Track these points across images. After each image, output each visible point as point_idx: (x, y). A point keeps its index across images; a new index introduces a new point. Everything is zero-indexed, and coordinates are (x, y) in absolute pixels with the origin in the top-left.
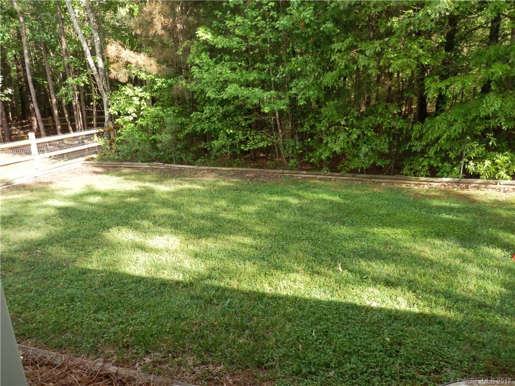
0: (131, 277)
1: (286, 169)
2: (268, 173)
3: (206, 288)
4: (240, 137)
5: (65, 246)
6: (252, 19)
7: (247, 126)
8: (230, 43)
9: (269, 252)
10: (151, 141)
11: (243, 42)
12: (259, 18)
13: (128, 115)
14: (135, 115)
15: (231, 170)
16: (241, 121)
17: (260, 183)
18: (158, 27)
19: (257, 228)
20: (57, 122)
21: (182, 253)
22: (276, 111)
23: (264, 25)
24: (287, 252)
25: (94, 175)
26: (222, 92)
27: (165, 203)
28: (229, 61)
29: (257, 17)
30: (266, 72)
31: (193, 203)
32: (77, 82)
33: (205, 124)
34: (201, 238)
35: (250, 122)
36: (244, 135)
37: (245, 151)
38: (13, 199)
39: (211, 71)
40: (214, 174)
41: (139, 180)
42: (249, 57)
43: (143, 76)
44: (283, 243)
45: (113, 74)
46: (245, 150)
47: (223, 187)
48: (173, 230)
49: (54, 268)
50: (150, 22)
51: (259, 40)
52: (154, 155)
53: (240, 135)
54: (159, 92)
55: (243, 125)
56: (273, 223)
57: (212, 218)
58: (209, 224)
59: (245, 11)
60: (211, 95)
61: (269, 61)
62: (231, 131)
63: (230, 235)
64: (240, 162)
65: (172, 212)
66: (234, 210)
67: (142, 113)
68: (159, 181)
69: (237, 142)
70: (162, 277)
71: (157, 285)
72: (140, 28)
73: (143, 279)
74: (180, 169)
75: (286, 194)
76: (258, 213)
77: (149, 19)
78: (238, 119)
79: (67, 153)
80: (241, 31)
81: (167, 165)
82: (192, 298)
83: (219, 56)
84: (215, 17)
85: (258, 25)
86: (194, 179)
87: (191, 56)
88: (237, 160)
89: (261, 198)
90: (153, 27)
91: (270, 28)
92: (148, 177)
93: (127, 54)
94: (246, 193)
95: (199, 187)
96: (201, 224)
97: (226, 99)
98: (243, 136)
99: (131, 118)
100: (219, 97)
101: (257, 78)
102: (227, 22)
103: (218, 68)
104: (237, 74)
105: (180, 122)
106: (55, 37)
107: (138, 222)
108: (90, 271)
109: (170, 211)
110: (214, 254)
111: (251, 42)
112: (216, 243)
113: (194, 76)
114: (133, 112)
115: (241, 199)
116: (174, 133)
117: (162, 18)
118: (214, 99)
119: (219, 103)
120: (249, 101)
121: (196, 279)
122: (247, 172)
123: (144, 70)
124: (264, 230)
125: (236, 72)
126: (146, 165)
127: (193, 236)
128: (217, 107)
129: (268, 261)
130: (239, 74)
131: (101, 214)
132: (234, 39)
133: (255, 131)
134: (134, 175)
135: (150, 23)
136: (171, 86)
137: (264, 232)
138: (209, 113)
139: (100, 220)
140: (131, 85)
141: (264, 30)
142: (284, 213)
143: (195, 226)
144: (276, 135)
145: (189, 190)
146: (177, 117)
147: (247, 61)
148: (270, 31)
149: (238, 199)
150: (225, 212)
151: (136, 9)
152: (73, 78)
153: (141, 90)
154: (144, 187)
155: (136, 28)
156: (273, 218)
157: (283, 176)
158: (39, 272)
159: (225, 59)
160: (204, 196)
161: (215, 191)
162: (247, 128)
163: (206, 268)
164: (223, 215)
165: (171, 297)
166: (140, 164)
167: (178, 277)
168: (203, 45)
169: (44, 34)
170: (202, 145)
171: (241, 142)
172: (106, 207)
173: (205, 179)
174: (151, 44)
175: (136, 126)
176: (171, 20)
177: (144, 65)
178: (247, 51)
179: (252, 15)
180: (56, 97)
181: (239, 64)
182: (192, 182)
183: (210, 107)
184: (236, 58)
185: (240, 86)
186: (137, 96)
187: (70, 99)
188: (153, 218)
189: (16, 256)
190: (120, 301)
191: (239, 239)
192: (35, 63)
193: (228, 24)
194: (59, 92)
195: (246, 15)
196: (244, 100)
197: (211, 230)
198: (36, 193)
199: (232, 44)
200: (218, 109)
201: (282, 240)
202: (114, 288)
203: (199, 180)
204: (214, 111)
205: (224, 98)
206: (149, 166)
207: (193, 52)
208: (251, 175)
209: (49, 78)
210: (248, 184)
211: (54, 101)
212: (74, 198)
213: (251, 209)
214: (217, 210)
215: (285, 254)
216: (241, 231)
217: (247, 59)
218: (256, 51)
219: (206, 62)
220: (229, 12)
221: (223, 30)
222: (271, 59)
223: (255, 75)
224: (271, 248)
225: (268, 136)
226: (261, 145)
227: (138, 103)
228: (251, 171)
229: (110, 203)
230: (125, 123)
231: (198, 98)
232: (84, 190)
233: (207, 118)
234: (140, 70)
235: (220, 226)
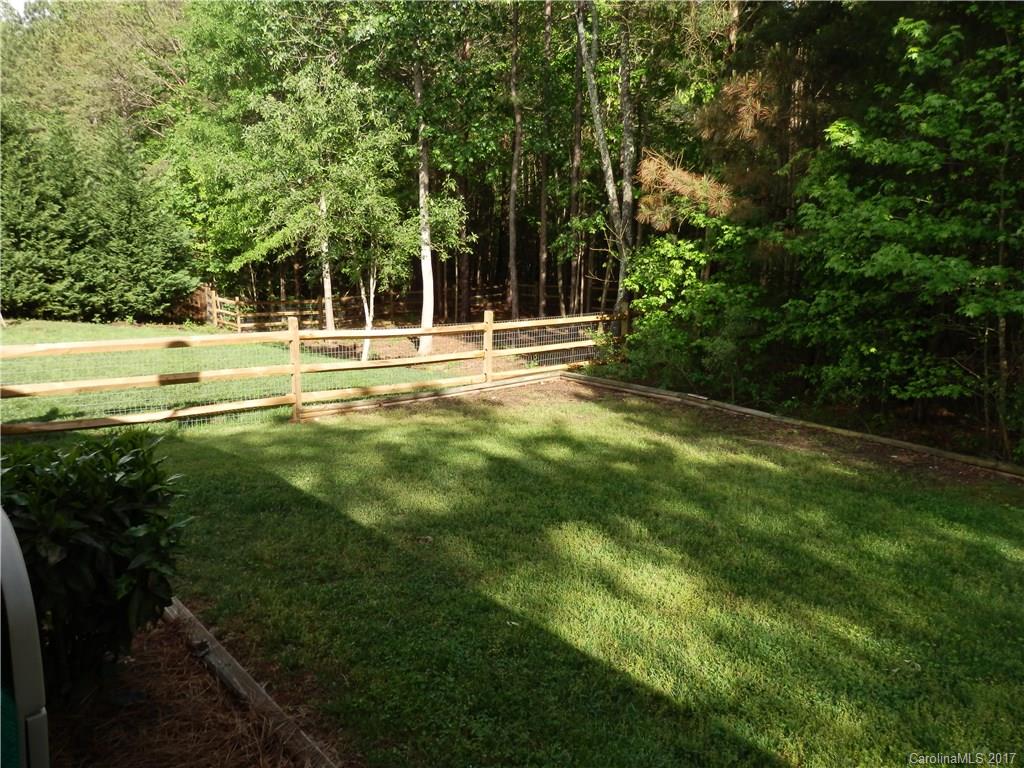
0: (567, 648)
1: (1006, 460)
2: (953, 460)
3: (721, 738)
4: (893, 367)
5: (473, 540)
6: (967, 100)
7: (914, 342)
8: (901, 153)
9: (911, 686)
10: (692, 348)
11: (936, 152)
12: (989, 96)
13: (658, 293)
14: (669, 294)
15: (856, 438)
16: (901, 330)
17: (925, 483)
18: (747, 126)
19: (891, 605)
20: (542, 294)
21: (689, 623)
22: (999, 315)
23: (1000, 113)
24: (965, 701)
25: (575, 400)
26: (864, 262)
27: (688, 490)
28: (893, 193)
29: (982, 94)
30: (986, 220)
31: (749, 501)
32: (585, 225)
33: (814, 327)
34: (743, 595)
35: (923, 335)
36: (903, 362)
37: (902, 401)
38: (433, 424)
39: (845, 215)
40: (814, 441)
41: (651, 425)
42: (947, 185)
43: (700, 220)
44: (959, 671)
45: (644, 214)
46: (899, 397)
47: (827, 476)
48: (687, 558)
49: (442, 580)
50: (731, 113)
51: (980, 147)
52: (694, 379)
53: (893, 361)
54: (725, 253)
55: (905, 338)
56: (939, 601)
57: (780, 548)
58: (771, 564)
59: (954, 82)
60: (836, 266)
61: (998, 197)
62: (873, 350)
63: (815, 605)
64: (883, 422)
65: (696, 512)
66: (842, 541)
67: (683, 292)
68: (690, 435)
69: (883, 376)
70: (630, 670)
71: (611, 690)
72: (710, 127)
73: (589, 662)
74: (741, 417)
75: (993, 527)
76: (903, 565)
77: (730, 108)
78: (894, 323)
79: (539, 353)
80: (935, 126)
81: (714, 402)
82: (679, 753)
83: (871, 182)
84: (876, 99)
85: (982, 112)
86: (767, 443)
87: (806, 181)
88: (876, 416)
89: (920, 524)
90: (736, 123)
91: (1014, 118)
92: (669, 423)
93: (678, 178)
94: (883, 502)
95: (771, 465)
96: (752, 557)
97: (870, 278)
98: (901, 365)
99: (662, 301)
100: (854, 271)
101: (958, 234)
102: (903, 108)
103: (864, 209)
104: (909, 223)
105: (758, 318)
106: (565, 146)
107: (622, 520)
108: (497, 607)
109: (694, 512)
110: (765, 647)
111: (958, 151)
112: (776, 618)
113: (806, 224)
114: (667, 289)
115: (867, 516)
116: (742, 339)
117: (759, 106)
118: (844, 274)
119: (853, 284)
120: (927, 286)
121: (701, 704)
122: (895, 449)
123: (703, 207)
124: (911, 616)
125: (907, 220)
126: (673, 397)
127: (726, 586)
128: (846, 293)
129: (902, 712)
130: (913, 225)
131: (557, 487)
132: (914, 144)
133: (934, 357)
134: (646, 413)
135: (732, 118)
136: (752, 243)
137: (909, 621)
138: (826, 305)
139: (552, 498)
140: (674, 237)
141: (997, 123)
142: (977, 583)
143: (738, 560)
144: (990, 372)
145: (749, 468)
146: (755, 305)
147: (939, 196)
148: (1015, 126)
149: (859, 515)
150: (819, 542)
151: (709, 93)
152: (581, 219)
153: (691, 246)
154: (656, 444)
155: (703, 126)
156: (942, 587)
157: (992, 477)
158: (416, 581)
159: (883, 188)
160: (777, 490)
161: (807, 481)
162: (916, 346)
163: (733, 680)
164: (811, 547)
165: (631, 731)
166: (663, 392)
167: (663, 683)
168: (838, 159)
169: (549, 142)
170: (801, 371)
171: (894, 378)
172: (573, 471)
173: (791, 447)
174: (729, 156)
175: (668, 316)
176: (776, 108)
177: (705, 199)
178: (944, 171)
179: (971, 91)
180: (548, 250)
181: (919, 200)
182: (758, 451)
183: (831, 293)
184: (913, 187)
185: (912, 251)
186: (680, 258)
187: (568, 255)
188: (654, 517)
189: (392, 537)
190: (526, 700)
191: (836, 624)
192: (531, 191)
193: (905, 111)
194: (554, 240)
195: (955, 90)
196: (915, 284)
197: (774, 581)
198: (470, 420)
199: (906, 155)
200: (848, 298)
201: (956, 661)
202: (526, 666)
203: (777, 448)
204: (839, 301)
205: (867, 275)
206: (679, 400)
207: (813, 172)
208: (905, 459)
209: (544, 216)
210: (894, 480)
211: (545, 256)
212: (526, 443)
213: (886, 548)
214: (799, 531)
215: (956, 708)
216: (844, 601)
217: (942, 189)
218: (966, 173)
219: (837, 195)
220: (911, 85)
221: (890, 125)
222: (1006, 191)
223: (955, 228)
224: (918, 675)
225: (966, 373)
226: (945, 391)
227: (680, 272)
228: (907, 449)
229: (582, 466)
230: (650, 308)
231: (806, 269)
232: (546, 429)
233: (819, 315)
234: (697, 209)
235: (797, 573)
